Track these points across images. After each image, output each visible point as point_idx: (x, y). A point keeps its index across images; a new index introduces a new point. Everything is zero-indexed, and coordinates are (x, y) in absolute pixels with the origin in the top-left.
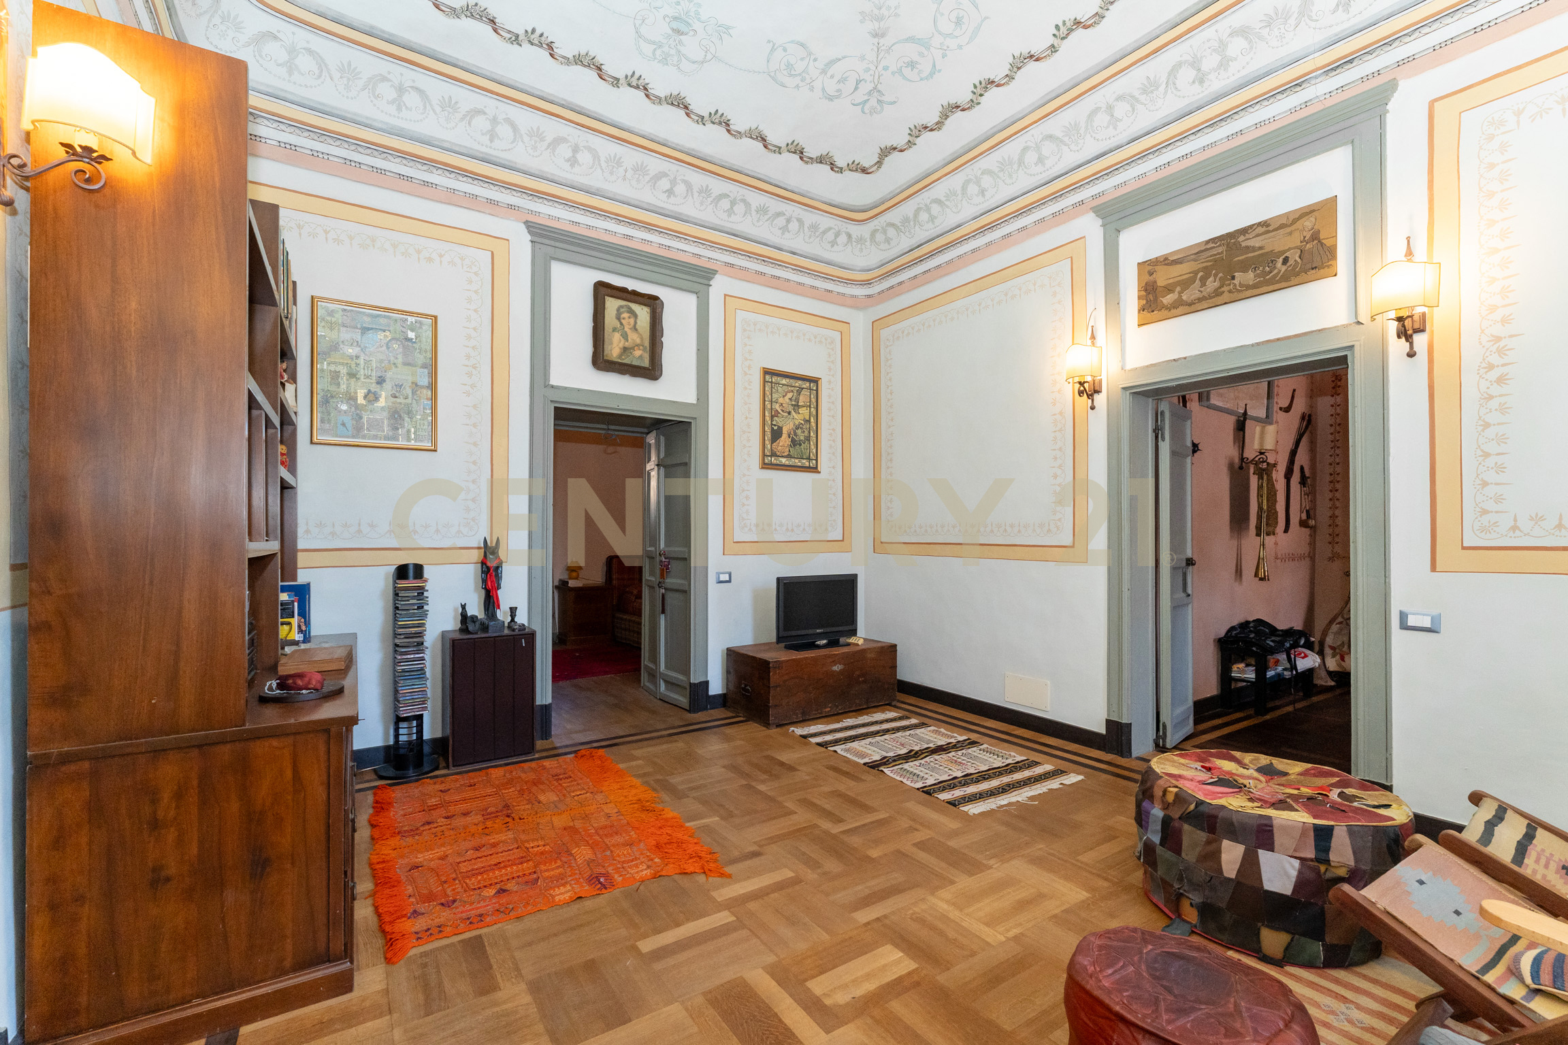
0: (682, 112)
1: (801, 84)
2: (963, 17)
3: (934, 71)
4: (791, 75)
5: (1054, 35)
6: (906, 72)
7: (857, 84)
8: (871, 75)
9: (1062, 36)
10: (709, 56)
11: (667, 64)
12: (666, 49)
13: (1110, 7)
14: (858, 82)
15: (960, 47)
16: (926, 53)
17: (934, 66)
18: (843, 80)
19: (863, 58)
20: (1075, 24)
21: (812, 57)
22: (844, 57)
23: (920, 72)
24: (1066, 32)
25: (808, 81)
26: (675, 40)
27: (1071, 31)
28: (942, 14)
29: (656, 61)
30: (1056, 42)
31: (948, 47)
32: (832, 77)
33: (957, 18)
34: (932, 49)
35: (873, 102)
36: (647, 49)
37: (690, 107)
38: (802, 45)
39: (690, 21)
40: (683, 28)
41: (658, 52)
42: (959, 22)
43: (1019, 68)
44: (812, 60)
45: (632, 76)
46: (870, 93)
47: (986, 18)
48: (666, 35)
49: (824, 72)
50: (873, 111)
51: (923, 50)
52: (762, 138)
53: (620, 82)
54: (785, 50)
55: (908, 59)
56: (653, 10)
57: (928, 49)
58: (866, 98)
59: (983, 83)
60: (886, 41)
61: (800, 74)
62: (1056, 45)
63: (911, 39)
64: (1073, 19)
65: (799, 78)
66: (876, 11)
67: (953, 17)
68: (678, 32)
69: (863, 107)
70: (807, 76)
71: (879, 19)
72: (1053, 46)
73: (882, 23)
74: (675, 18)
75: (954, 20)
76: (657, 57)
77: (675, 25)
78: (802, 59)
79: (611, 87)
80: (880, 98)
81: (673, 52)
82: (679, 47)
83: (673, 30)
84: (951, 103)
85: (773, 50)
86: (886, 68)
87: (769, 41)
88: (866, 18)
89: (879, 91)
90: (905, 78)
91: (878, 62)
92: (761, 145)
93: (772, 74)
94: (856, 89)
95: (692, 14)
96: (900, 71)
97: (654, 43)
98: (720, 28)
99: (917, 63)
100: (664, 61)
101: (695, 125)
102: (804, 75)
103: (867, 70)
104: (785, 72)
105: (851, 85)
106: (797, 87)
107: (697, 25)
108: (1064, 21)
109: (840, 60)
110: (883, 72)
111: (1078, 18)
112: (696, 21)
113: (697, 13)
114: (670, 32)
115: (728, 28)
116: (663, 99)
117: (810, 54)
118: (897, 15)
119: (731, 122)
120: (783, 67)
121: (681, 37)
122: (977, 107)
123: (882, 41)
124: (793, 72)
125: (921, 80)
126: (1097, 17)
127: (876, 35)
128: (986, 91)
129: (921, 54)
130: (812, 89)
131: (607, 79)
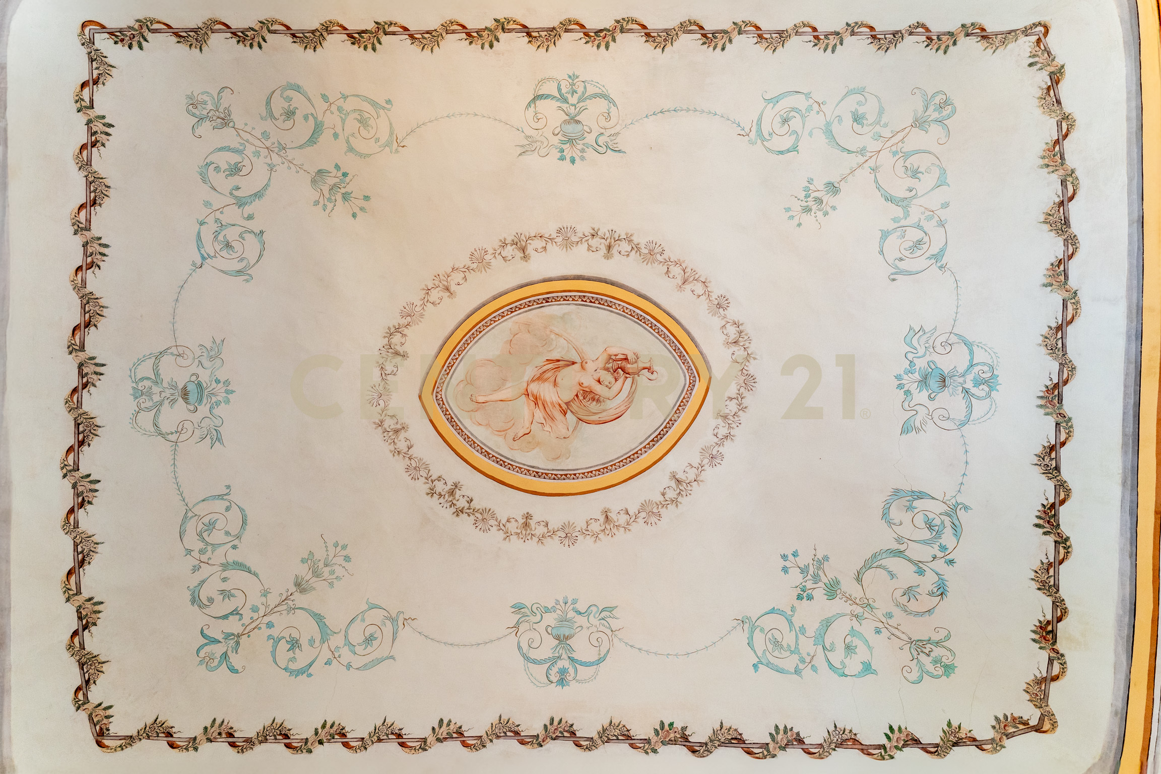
0: (71, 441)
1: (196, 554)
2: (376, 639)
3: (305, 671)
4: (200, 535)
5: (433, 729)
6: (283, 646)
7: (231, 613)
8: (251, 618)
9: (439, 736)
10: (173, 437)
11: (136, 398)
12: (156, 389)
13: (495, 741)
14: (236, 612)
15: (349, 666)
16: (317, 644)
17: (310, 665)
18: (226, 594)
19: (265, 593)
20: (457, 732)
21: (236, 542)
22: (255, 574)
23: (293, 660)
24: (445, 735)
25: (204, 558)
26: (172, 395)
27: (449, 737)
28: (363, 620)
29: (134, 385)
30: (431, 739)
31: (339, 657)
32: (224, 580)
33: (371, 635)
34: (325, 645)
35: (218, 650)
36: (146, 370)
37: (85, 448)
38: (244, 522)
39: (205, 400)
40: (193, 397)
41: (147, 383)
42: (369, 640)
43: (380, 740)
44: (232, 543)
45: (96, 365)
46: (228, 636)
47: (392, 658)
48: (174, 383)
49: (225, 566)
50: (207, 662)
51: (318, 637)
52: (83, 560)
53: (80, 354)
54: (228, 509)
55: (295, 635)
56: (197, 361)
57: (323, 641)
58: (220, 637)
59: (335, 728)
60: (300, 600)
61: (207, 543)
62: (429, 741)
63: (319, 618)
64: (458, 725)
65: (201, 545)
66: (321, 564)
67: (371, 630)
68: (185, 394)
69: (206, 645)
70: (210, 552)
71: (316, 574)
72: (424, 740)
73: (314, 579)
74: (199, 385)
75: (367, 634)
76: (140, 384)
77: (191, 388)
78: (227, 533)
79: (66, 344)
80: (229, 653)
81: (156, 398)
82: (166, 402)
83: (185, 388)
84: (285, 725)
85: (221, 497)
86: (270, 625)
87: (228, 487)
88: (309, 562)
89: (238, 643)
90: (274, 654)
91: (272, 612)
92: (70, 564)
93: (190, 514)
94: (225, 617)
95: (214, 399)
96: (277, 641)
97: (157, 374)
98: (214, 432)
99: (300, 647)
100: (138, 394)
101: (58, 465)
102: (209, 548)
103: (255, 609)
104: (200, 526)
105: (227, 607)
106: (189, 552)
107: (203, 409)
108: (450, 721)
109: (250, 572)
110: (263, 626)
111: (463, 729)
112: (208, 406)
113: (218, 403)
114: (180, 386)
115: (219, 439)
116: (81, 411)
117: (238, 537)
118: (331, 584)
119: (88, 507)
120: (206, 520)
121: (180, 399)
122: (305, 755)
123: (297, 596)
124: (205, 535)
125: (285, 669)
126: (479, 742)
127: (298, 584)
128: (329, 741)
129: (311, 642)
130: (195, 569)
131: (77, 337)
